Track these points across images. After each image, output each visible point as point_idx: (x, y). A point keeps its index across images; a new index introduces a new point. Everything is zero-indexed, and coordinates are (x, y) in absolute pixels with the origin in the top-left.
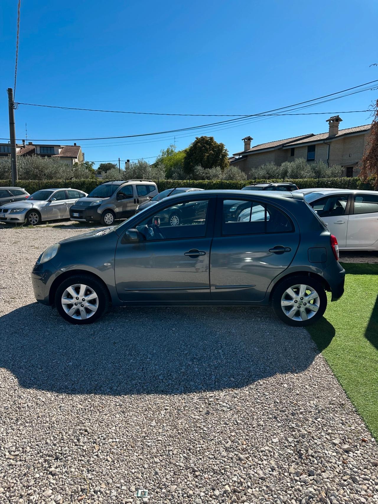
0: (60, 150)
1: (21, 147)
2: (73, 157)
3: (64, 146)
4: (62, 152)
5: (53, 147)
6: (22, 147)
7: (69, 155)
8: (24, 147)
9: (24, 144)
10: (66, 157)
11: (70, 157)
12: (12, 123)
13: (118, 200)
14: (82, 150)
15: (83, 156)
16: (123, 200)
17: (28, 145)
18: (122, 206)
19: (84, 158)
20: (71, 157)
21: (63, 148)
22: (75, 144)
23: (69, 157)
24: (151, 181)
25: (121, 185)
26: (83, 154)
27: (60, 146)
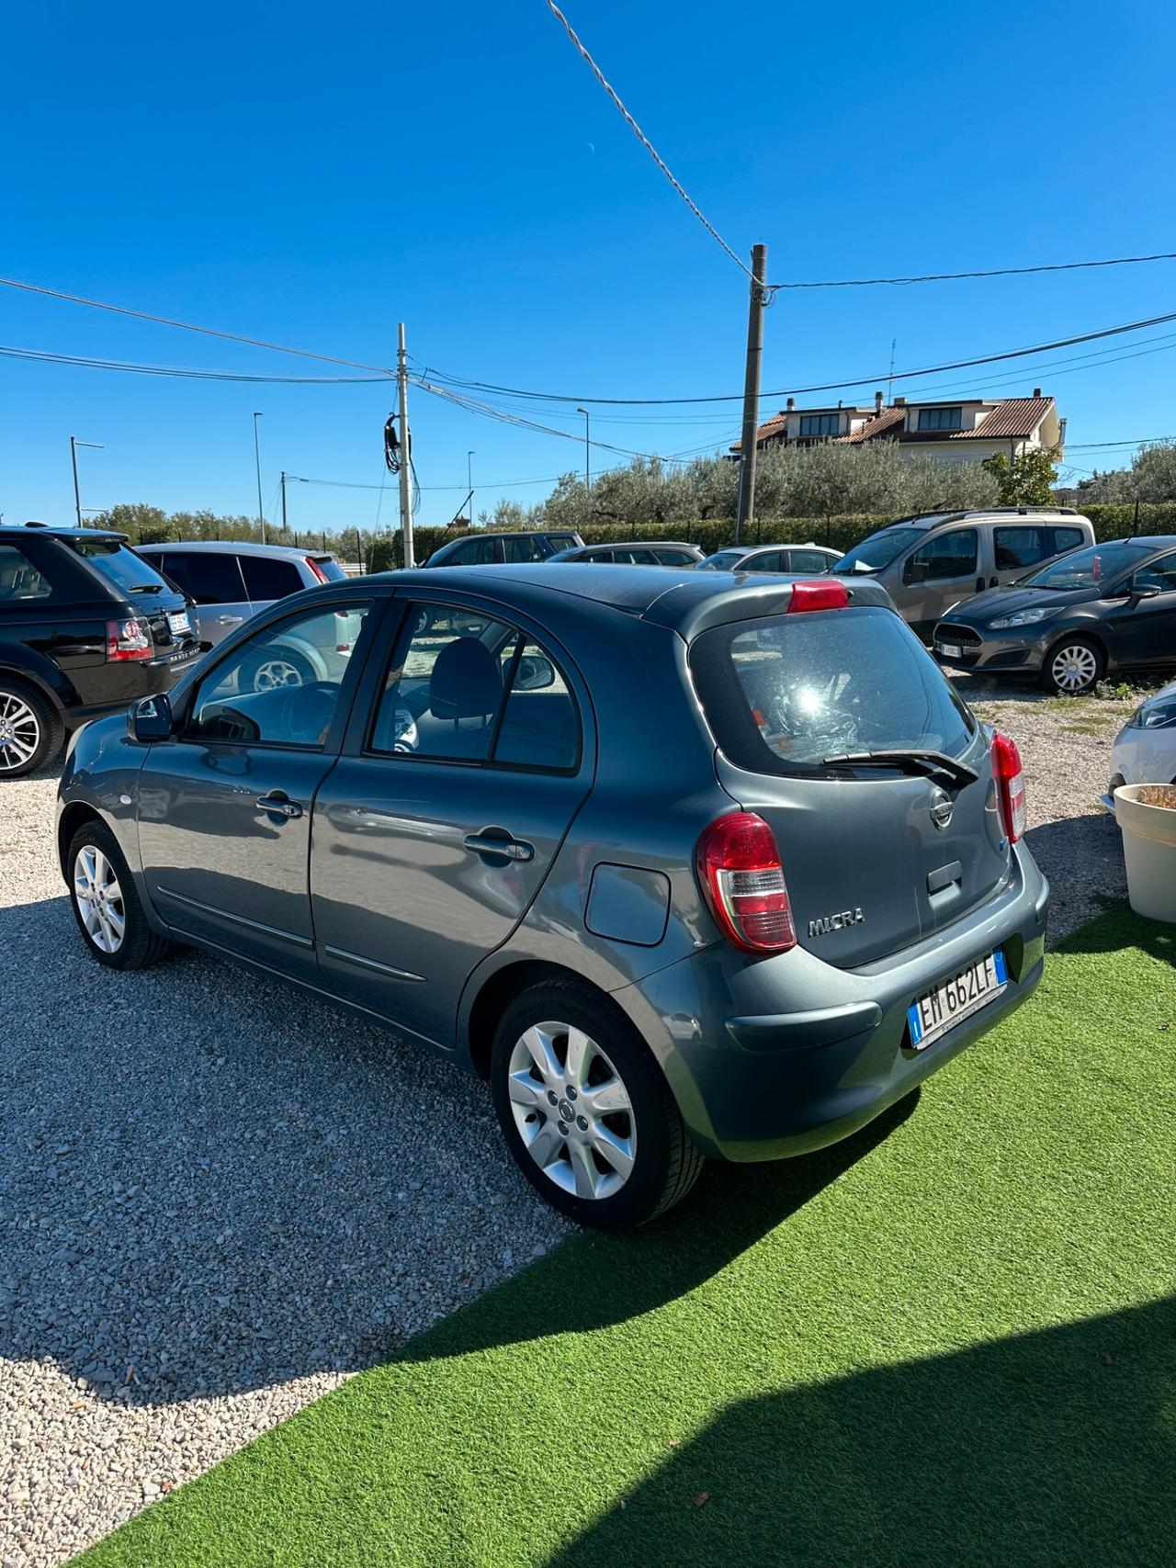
0: (980, 417)
1: (868, 416)
2: (1016, 436)
3: (999, 401)
4: (987, 423)
5: (961, 408)
6: (872, 414)
7: (1005, 429)
8: (877, 415)
9: (878, 405)
10: (996, 437)
11: (1008, 437)
12: (753, 350)
13: (907, 581)
14: (1057, 410)
15: (1061, 428)
16: (927, 584)
17: (891, 407)
18: (922, 605)
19: (1062, 436)
20: (1012, 437)
21: (995, 407)
22: (1037, 392)
23: (1004, 437)
24: (1071, 513)
25: (933, 528)
26: (1063, 423)
27: (980, 402)
